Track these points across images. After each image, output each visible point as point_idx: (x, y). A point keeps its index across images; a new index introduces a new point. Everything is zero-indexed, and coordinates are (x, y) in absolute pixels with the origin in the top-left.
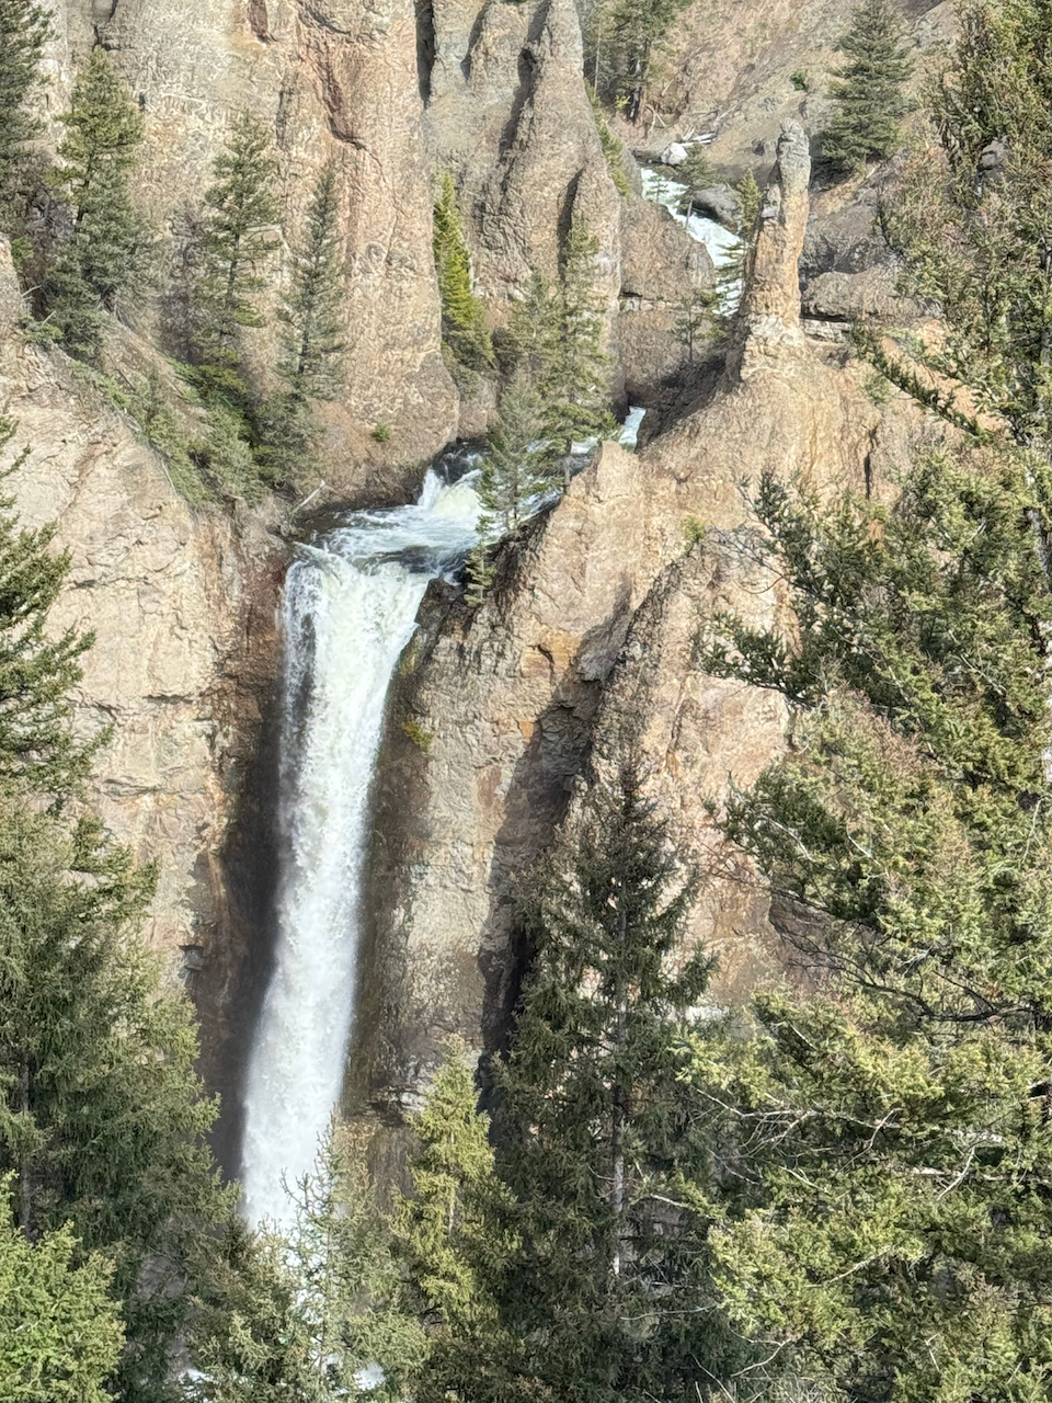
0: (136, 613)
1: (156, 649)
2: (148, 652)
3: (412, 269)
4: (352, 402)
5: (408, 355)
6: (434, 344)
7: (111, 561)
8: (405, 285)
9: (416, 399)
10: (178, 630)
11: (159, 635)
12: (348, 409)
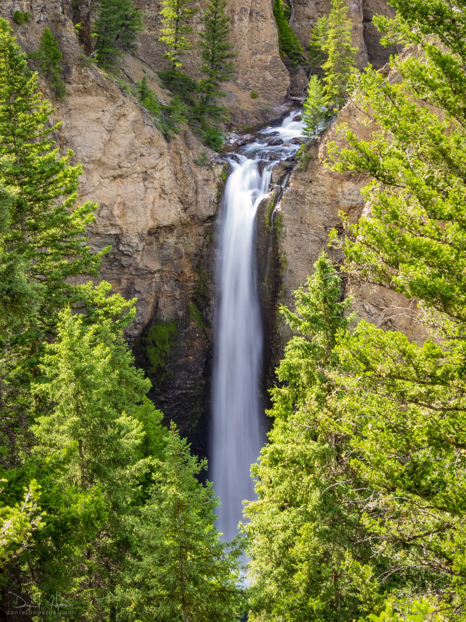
0: (143, 189)
1: (154, 206)
2: (150, 207)
3: (262, 17)
4: (239, 81)
5: (263, 57)
6: (276, 51)
7: (129, 165)
8: (260, 24)
9: (269, 77)
10: (163, 195)
11: (155, 199)
12: (237, 85)
